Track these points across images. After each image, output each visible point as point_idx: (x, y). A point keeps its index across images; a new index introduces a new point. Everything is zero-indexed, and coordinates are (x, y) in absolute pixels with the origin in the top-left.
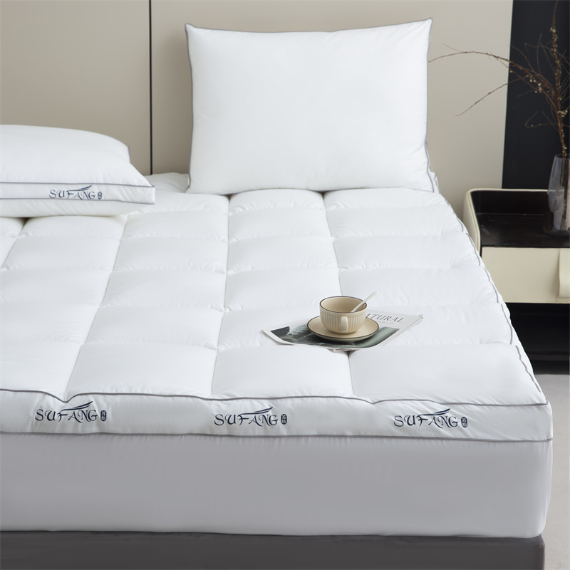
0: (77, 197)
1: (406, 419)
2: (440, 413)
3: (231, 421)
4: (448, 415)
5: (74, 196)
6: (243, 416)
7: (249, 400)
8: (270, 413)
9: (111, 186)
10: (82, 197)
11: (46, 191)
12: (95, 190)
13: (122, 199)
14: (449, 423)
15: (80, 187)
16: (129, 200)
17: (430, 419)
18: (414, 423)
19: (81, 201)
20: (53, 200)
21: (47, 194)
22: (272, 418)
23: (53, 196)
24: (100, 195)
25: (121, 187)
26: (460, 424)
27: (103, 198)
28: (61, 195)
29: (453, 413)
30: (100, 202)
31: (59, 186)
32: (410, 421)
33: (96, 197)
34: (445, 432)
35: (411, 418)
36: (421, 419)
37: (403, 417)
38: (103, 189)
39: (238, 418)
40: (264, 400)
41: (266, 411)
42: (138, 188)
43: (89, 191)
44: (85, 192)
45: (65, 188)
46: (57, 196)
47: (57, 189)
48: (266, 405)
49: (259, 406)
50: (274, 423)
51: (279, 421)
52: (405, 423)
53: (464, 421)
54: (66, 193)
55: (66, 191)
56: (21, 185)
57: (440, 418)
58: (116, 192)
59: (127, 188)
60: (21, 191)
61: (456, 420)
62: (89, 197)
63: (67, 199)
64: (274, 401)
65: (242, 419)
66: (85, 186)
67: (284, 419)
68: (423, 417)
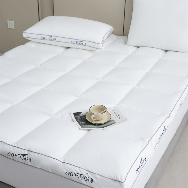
0: (79, 44)
1: (70, 173)
2: (83, 174)
3: (13, 155)
4: (86, 176)
5: (78, 43)
6: (17, 155)
7: (21, 149)
8: (26, 156)
9: (89, 42)
11: (70, 41)
12: (84, 42)
13: (92, 46)
14: (86, 179)
15: (80, 41)
16: (94, 47)
17: (79, 176)
18: (73, 176)
19: (80, 45)
20: (72, 44)
21: (70, 42)
22: (26, 158)
23: (72, 43)
24: (86, 44)
25: (92, 43)
26: (90, 181)
27: (86, 45)
28: (75, 42)
29: (88, 176)
30: (86, 46)
31: (74, 40)
32: (72, 174)
33: (85, 45)
34: (84, 182)
35: (72, 173)
36: (75, 175)
37: (69, 172)
38: (87, 42)
39: (15, 155)
40: (26, 151)
41: (25, 155)
42: (96, 44)
43: (82, 42)
44: (81, 42)
45: (75, 41)
46: (73, 43)
47: (73, 40)
48: (26, 153)
49: (23, 152)
50: (26, 160)
51: (28, 160)
52: (69, 175)
53: (92, 180)
54: (76, 42)
55: (76, 41)
56: (63, 38)
57: (83, 176)
58: (90, 44)
59: (93, 43)
60: (63, 40)
61: (89, 179)
62: (82, 44)
63: (76, 44)
64: (29, 152)
65: (16, 156)
66: (81, 41)
67: (30, 160)
68: (77, 174)
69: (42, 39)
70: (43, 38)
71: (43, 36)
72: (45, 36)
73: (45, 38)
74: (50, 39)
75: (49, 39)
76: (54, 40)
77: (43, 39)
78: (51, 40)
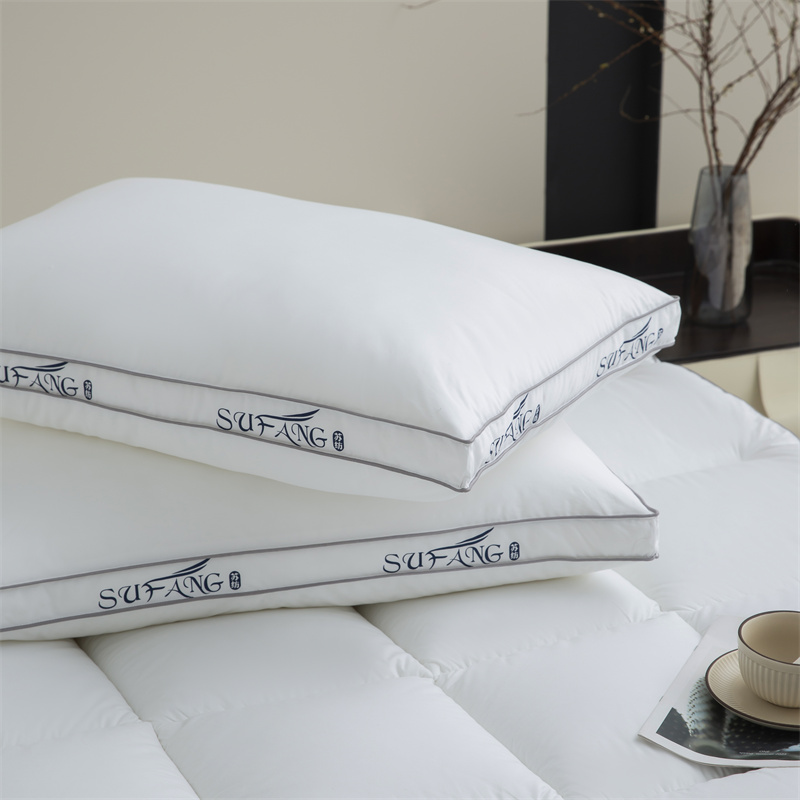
0: (457, 563)
5: (447, 560)
9: (543, 525)
10: (467, 561)
11: (373, 558)
12: (500, 540)
13: (574, 554)
15: (463, 537)
19: (467, 571)
20: (393, 577)
21: (377, 564)
24: (515, 549)
27: (523, 556)
28: (415, 562)
30: (515, 567)
31: (406, 541)
33: (506, 557)
38: (521, 535)
42: (616, 524)
43: (485, 543)
44: (475, 548)
45: (422, 546)
46: (404, 567)
47: (403, 549)
54: (426, 559)
58: (557, 539)
59: (584, 523)
62: (486, 560)
63: (431, 571)
66: (475, 533)
69: (107, 611)
70: (121, 601)
71: (117, 582)
72: (141, 577)
73: (143, 591)
74: (186, 591)
75: (175, 596)
76: (226, 588)
77: (121, 603)
78: (197, 593)
